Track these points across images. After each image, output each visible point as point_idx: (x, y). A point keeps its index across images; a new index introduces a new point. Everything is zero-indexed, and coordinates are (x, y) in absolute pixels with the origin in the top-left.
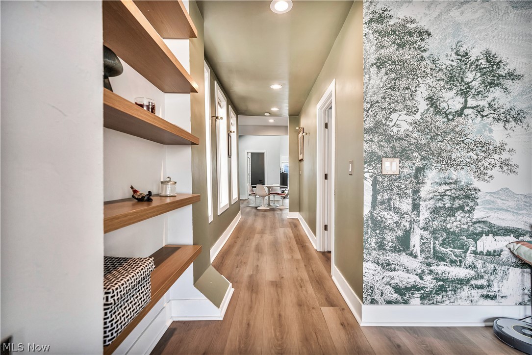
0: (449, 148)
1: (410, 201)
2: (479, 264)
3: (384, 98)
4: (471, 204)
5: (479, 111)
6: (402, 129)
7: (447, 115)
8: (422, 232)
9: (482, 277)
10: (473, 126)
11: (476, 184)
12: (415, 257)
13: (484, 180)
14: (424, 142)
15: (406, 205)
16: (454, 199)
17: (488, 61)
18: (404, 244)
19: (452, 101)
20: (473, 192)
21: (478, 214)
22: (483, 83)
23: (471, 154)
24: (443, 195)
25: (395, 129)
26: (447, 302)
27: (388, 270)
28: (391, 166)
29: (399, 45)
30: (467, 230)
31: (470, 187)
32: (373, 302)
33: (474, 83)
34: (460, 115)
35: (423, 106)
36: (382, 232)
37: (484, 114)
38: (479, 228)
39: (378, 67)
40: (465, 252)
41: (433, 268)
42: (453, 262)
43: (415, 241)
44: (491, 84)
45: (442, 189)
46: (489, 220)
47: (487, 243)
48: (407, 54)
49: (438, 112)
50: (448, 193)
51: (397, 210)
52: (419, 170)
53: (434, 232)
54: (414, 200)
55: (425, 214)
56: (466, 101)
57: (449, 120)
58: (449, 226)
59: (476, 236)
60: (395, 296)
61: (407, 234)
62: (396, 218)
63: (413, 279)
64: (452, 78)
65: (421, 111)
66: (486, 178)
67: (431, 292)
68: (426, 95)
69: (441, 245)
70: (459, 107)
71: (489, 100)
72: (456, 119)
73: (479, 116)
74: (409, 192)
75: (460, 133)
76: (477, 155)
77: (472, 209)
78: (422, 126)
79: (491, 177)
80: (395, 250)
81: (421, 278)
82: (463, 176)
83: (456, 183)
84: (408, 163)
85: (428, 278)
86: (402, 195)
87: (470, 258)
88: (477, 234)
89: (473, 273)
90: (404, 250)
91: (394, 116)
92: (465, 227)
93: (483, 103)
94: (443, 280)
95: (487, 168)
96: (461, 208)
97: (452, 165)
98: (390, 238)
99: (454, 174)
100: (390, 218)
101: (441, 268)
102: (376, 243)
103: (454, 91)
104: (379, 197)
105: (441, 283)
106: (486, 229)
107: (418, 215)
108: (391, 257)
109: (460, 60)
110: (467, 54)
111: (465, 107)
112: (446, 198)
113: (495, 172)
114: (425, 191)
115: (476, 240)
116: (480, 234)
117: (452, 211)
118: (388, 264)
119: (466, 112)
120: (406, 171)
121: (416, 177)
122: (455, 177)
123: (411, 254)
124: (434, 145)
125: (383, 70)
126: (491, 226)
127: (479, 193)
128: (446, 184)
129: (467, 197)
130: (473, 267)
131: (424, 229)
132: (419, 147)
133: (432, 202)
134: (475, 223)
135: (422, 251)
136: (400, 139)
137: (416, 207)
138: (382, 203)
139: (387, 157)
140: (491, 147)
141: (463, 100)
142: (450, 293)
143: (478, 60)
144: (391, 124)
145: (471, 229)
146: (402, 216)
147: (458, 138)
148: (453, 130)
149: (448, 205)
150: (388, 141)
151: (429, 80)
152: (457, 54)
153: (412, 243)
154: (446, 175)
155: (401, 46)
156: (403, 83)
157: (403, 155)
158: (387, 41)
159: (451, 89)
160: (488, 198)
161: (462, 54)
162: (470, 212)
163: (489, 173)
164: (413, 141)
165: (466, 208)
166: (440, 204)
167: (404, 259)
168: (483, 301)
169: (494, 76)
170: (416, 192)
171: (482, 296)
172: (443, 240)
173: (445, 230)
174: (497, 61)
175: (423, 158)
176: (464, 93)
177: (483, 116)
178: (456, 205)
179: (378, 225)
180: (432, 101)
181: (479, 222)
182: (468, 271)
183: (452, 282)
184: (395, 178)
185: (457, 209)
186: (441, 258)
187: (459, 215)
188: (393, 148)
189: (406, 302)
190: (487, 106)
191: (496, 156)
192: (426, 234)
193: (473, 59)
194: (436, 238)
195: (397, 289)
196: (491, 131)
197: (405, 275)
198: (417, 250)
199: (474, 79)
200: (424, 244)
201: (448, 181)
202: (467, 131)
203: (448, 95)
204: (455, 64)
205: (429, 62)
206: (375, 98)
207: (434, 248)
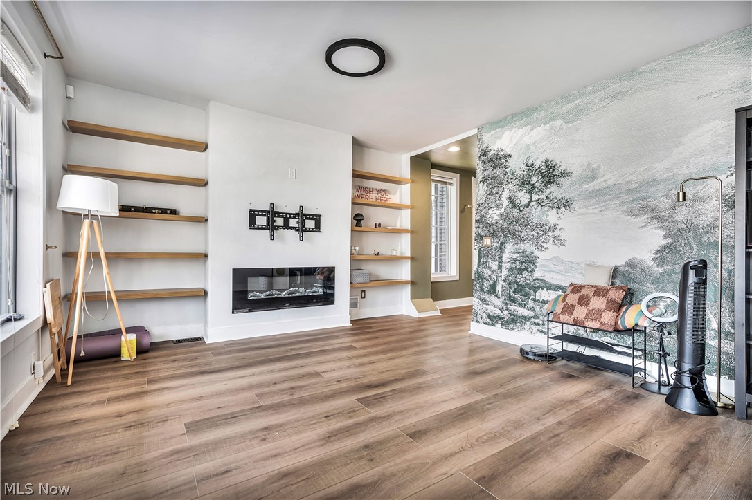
0: (520, 229)
1: (497, 263)
2: (537, 308)
3: (485, 201)
4: (533, 267)
5: (540, 202)
6: (494, 219)
7: (519, 208)
8: (503, 283)
9: (539, 318)
10: (535, 214)
11: (537, 253)
12: (499, 298)
13: (542, 250)
14: (506, 226)
15: (494, 266)
16: (522, 263)
17: (547, 166)
18: (493, 290)
19: (523, 198)
20: (534, 259)
21: (537, 274)
22: (543, 182)
23: (534, 232)
24: (515, 260)
25: (490, 219)
26: (516, 330)
27: (485, 304)
28: (487, 242)
29: (494, 167)
30: (530, 284)
31: (532, 255)
32: (477, 321)
33: (537, 184)
34: (527, 207)
35: (506, 203)
36: (482, 281)
37: (543, 204)
38: (537, 284)
39: (483, 183)
40: (528, 299)
41: (508, 306)
42: (520, 305)
43: (499, 288)
44: (549, 183)
45: (515, 256)
46: (544, 278)
47: (542, 295)
48: (498, 172)
49: (514, 206)
50: (518, 259)
51: (490, 269)
52: (502, 244)
53: (509, 284)
54: (499, 262)
55: (505, 272)
56: (531, 197)
57: (520, 211)
58: (518, 281)
59: (535, 289)
60: (488, 320)
61: (495, 283)
62: (490, 273)
63: (498, 311)
64: (524, 183)
65: (504, 207)
66: (543, 249)
67: (507, 322)
68: (507, 196)
69: (513, 292)
70: (527, 201)
71: (546, 194)
72: (525, 210)
73: (540, 206)
74: (497, 257)
75: (527, 219)
76: (538, 233)
77: (533, 270)
78: (506, 216)
79: (546, 248)
80: (489, 292)
81: (502, 312)
82: (528, 247)
83: (523, 252)
84: (497, 240)
85: (506, 312)
86: (493, 259)
87: (531, 304)
88: (536, 288)
89: (532, 314)
90: (493, 293)
91: (490, 211)
92: (529, 282)
93: (543, 197)
94: (514, 315)
95: (543, 242)
96: (526, 269)
97: (522, 241)
98: (486, 284)
99: (522, 246)
100: (487, 273)
101: (513, 307)
102: (479, 287)
103: (524, 191)
104: (482, 260)
105: (513, 317)
106: (542, 285)
107: (501, 272)
108: (486, 296)
109: (529, 170)
110: (533, 164)
111: (531, 201)
112: (517, 262)
113: (550, 245)
114: (505, 257)
115: (535, 292)
116: (538, 288)
117: (521, 271)
118: (485, 301)
119: (531, 204)
120: (495, 245)
121: (501, 248)
122: (523, 248)
123: (497, 296)
124: (511, 228)
125: (486, 184)
126: (546, 283)
127: (538, 260)
128: (517, 253)
129: (530, 262)
130: (532, 309)
131: (504, 281)
132: (502, 230)
133: (509, 264)
134: (535, 280)
135: (503, 295)
136: (493, 225)
137: (500, 267)
138: (483, 264)
139: (486, 236)
140: (547, 228)
141: (529, 197)
142: (518, 324)
143: (540, 167)
144: (489, 216)
145: (532, 283)
146: (492, 272)
147: (525, 222)
148: (523, 217)
149: (518, 267)
150: (487, 227)
151: (509, 187)
152: (527, 166)
153: (497, 289)
154: (518, 247)
155: (495, 167)
156: (495, 191)
157: (493, 234)
158: (488, 166)
159: (522, 190)
160: (544, 263)
161: (529, 165)
162: (531, 272)
163: (545, 245)
164: (500, 226)
165: (530, 269)
166: (513, 266)
167: (493, 298)
168: (538, 333)
169: (550, 177)
170: (500, 258)
171: (539, 330)
172: (515, 289)
173: (516, 283)
174: (553, 165)
175: (505, 237)
176: (530, 192)
177: (542, 206)
178: (523, 267)
179: (480, 276)
180: (511, 199)
181: (538, 279)
182: (530, 312)
183: (519, 317)
184: (490, 248)
185: (524, 270)
186: (514, 301)
187: (525, 273)
188: (489, 231)
189: (494, 325)
190: (545, 198)
191: (550, 234)
192: (505, 284)
193: (537, 167)
194: (510, 288)
195: (489, 317)
196: (547, 216)
197: (493, 308)
198: (500, 293)
199: (537, 181)
200: (504, 290)
201: (519, 251)
202: (531, 217)
203: (520, 194)
204: (525, 173)
205: (510, 174)
206: (481, 202)
207: (509, 294)
